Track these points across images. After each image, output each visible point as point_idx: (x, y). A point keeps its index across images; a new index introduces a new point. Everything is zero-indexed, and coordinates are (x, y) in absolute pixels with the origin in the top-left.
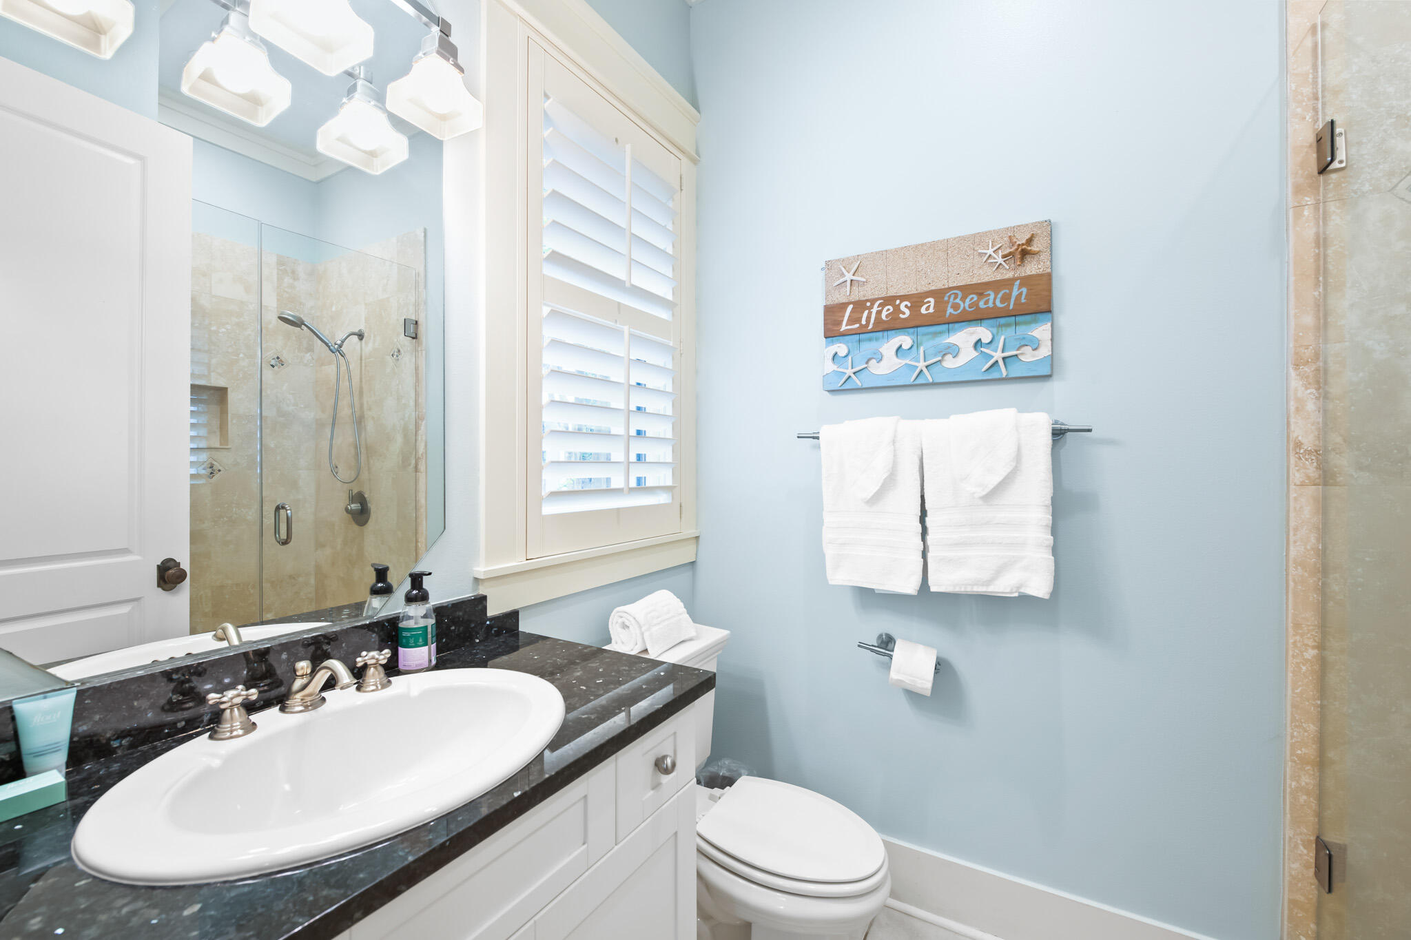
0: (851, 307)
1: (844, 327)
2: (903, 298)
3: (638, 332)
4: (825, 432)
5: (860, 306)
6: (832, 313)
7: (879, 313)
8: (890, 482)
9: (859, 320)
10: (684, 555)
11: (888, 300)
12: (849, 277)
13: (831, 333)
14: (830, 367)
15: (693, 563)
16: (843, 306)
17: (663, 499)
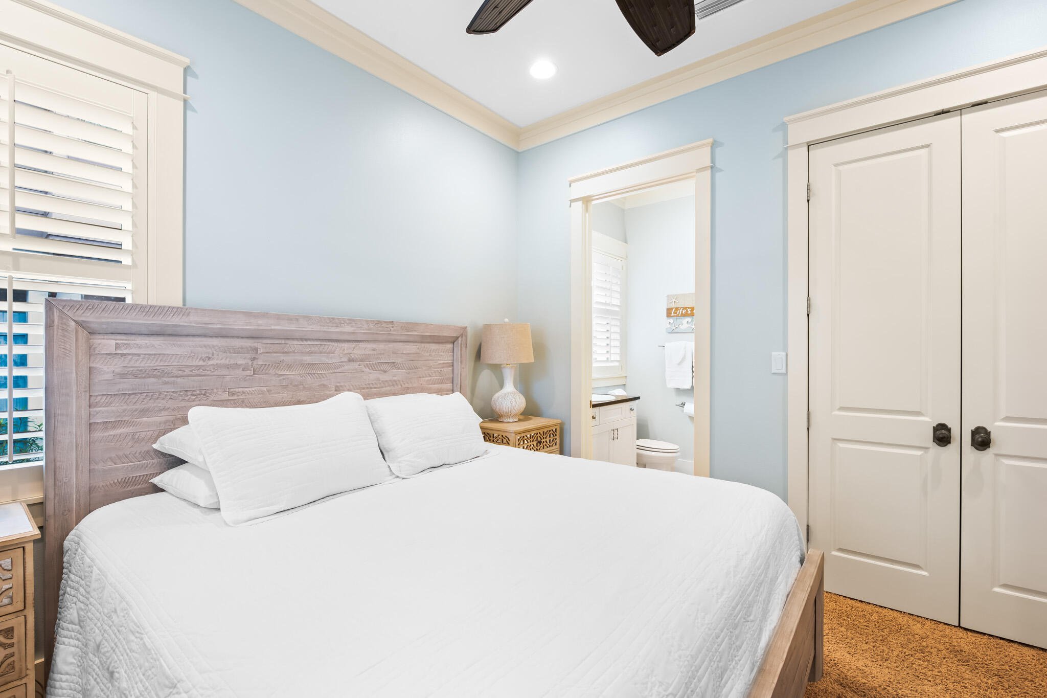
0: (674, 309)
1: (672, 315)
2: (689, 308)
3: (613, 317)
4: (666, 345)
5: (677, 309)
6: (669, 311)
7: (682, 311)
8: (683, 359)
9: (676, 313)
10: (622, 382)
11: (685, 308)
12: (674, 300)
13: (669, 315)
14: (668, 326)
15: (624, 385)
16: (672, 309)
17: (617, 364)
